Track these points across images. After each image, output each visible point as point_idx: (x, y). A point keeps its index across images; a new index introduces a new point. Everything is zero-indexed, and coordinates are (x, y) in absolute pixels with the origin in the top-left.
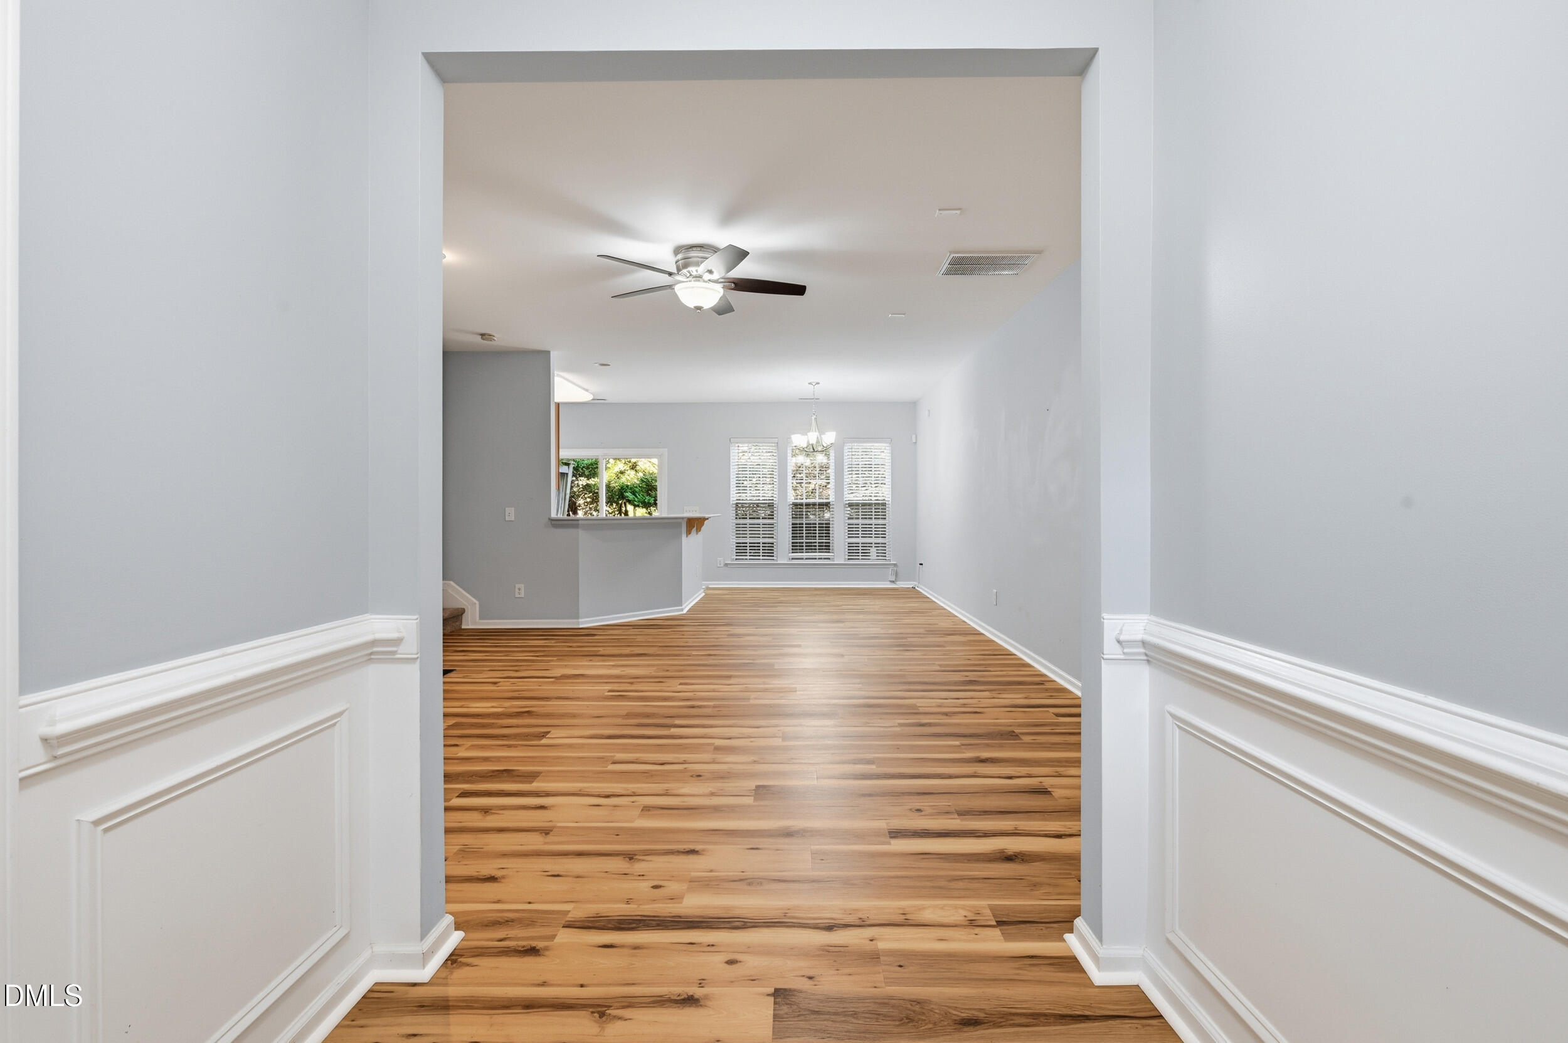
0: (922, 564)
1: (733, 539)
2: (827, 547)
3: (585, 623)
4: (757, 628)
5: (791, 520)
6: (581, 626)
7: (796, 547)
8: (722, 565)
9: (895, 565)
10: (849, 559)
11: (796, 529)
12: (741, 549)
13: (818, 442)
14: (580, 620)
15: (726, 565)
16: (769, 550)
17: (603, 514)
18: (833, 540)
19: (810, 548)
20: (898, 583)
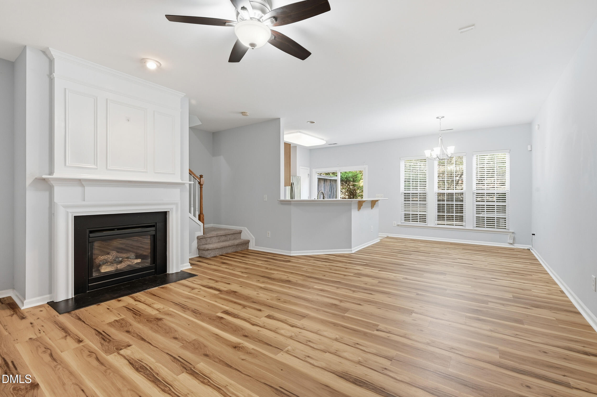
0: (534, 235)
1: (402, 211)
2: (461, 219)
3: (294, 253)
4: (379, 271)
5: (437, 202)
6: (292, 255)
7: (440, 218)
8: (396, 225)
9: (513, 233)
10: (476, 227)
11: (440, 208)
12: (407, 217)
13: (443, 154)
14: (292, 252)
15: (398, 225)
16: (423, 219)
17: (339, 198)
18: (465, 214)
19: (450, 218)
20: (515, 245)
